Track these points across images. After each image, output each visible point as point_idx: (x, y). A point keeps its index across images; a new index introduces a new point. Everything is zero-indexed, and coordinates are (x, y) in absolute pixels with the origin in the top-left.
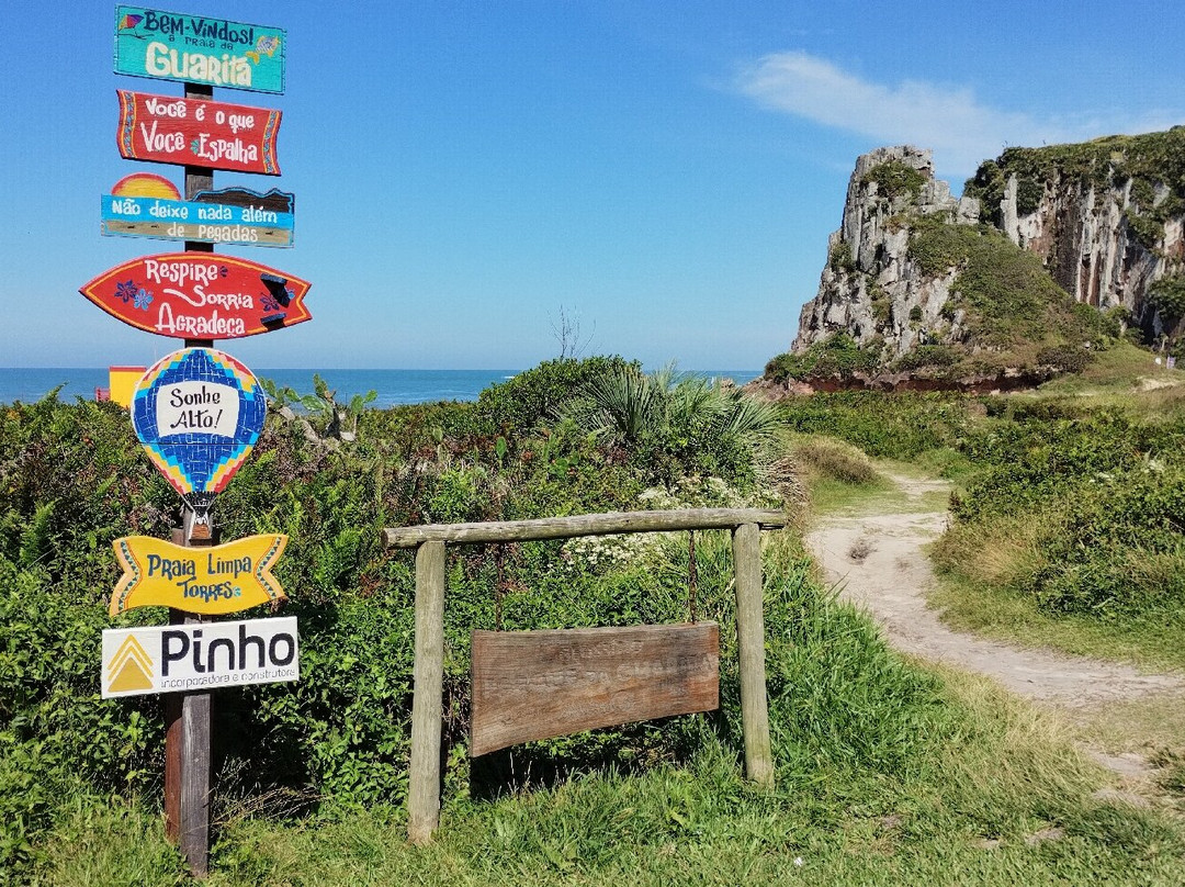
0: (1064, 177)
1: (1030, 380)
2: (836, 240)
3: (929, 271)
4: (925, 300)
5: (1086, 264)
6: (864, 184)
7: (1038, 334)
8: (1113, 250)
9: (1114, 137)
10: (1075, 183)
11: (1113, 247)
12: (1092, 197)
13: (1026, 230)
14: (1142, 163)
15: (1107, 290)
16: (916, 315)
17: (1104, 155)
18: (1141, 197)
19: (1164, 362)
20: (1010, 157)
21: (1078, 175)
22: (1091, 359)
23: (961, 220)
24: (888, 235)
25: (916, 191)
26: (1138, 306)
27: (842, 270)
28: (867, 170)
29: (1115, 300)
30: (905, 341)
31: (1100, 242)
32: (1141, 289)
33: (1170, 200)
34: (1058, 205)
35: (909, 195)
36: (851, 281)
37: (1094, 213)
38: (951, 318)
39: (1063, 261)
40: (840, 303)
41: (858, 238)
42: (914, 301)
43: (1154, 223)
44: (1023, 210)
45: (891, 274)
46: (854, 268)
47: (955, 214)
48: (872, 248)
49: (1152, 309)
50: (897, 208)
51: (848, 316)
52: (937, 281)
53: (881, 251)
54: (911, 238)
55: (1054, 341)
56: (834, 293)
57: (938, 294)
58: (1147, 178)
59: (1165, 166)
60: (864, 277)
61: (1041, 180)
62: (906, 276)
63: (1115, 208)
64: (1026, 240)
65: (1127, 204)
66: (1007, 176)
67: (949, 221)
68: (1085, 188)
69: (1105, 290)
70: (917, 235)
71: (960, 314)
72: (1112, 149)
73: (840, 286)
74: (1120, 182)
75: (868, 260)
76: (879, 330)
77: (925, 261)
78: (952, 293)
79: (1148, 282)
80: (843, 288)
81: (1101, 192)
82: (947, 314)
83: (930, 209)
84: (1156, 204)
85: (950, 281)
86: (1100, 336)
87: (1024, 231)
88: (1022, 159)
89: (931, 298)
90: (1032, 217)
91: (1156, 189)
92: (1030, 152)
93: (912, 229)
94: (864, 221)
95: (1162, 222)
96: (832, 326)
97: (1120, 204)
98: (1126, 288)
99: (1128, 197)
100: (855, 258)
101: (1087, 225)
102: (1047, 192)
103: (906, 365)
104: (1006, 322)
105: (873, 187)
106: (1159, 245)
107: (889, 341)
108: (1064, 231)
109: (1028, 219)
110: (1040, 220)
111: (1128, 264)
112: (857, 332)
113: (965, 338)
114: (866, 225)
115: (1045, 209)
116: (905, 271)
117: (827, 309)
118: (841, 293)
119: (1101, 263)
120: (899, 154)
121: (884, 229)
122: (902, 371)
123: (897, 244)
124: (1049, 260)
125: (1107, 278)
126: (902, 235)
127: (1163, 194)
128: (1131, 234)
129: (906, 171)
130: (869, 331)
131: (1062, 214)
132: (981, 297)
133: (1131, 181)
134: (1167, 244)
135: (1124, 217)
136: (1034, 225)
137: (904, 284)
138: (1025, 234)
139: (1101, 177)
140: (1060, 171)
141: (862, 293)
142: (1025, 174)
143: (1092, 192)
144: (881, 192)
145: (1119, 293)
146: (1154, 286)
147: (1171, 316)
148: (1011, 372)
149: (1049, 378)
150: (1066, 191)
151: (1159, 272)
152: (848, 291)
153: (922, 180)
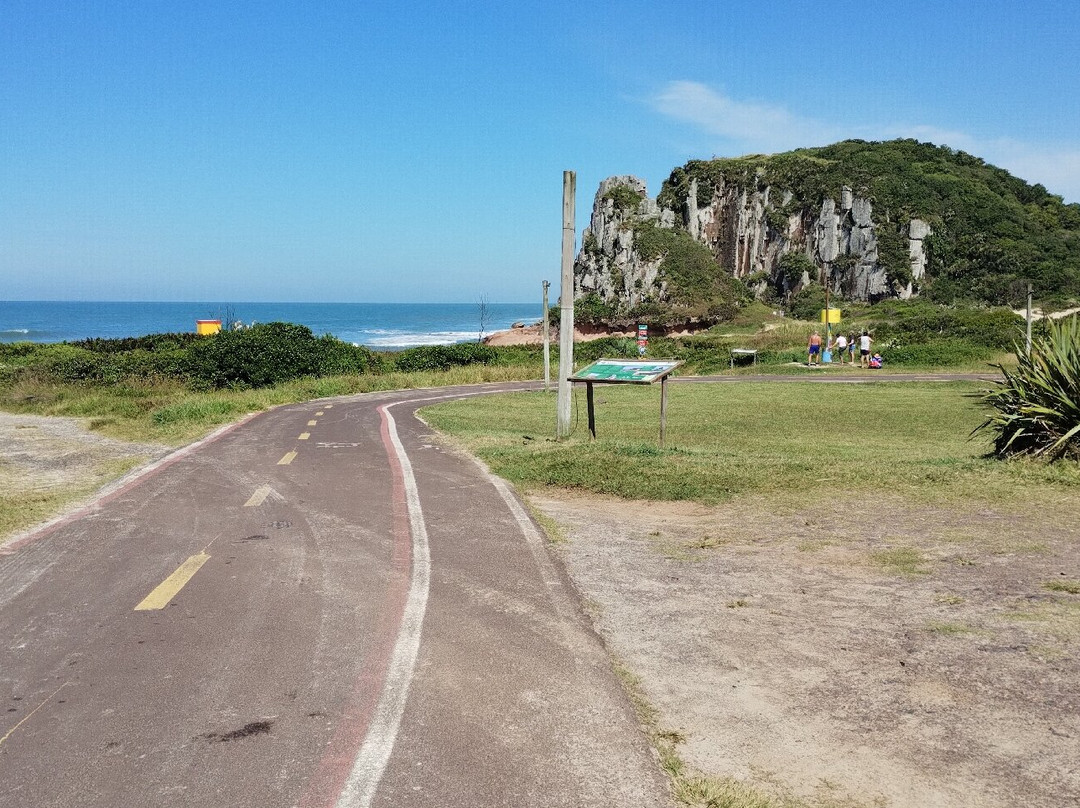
0: (727, 183)
1: (704, 325)
2: (587, 234)
3: (645, 258)
4: (644, 275)
5: (742, 242)
6: (605, 200)
7: (708, 297)
8: (758, 233)
9: (759, 156)
10: (735, 187)
11: (758, 231)
12: (745, 197)
13: (702, 218)
14: (775, 176)
15: (755, 260)
16: (638, 284)
17: (752, 169)
18: (776, 199)
19: (778, 313)
20: (692, 167)
21: (736, 182)
22: (738, 311)
23: (664, 225)
24: (621, 234)
25: (637, 205)
26: (774, 271)
27: (591, 254)
28: (607, 190)
29: (759, 267)
30: (631, 300)
31: (750, 227)
32: (775, 260)
33: (792, 202)
34: (723, 202)
35: (632, 208)
36: (597, 261)
37: (747, 208)
38: (660, 286)
39: (726, 239)
40: (590, 274)
41: (602, 233)
42: (637, 276)
43: (783, 217)
44: (701, 204)
45: (623, 258)
46: (599, 253)
47: (660, 220)
48: (611, 240)
49: (782, 274)
50: (626, 216)
51: (596, 283)
52: (650, 264)
53: (616, 243)
54: (634, 238)
55: (718, 301)
56: (587, 268)
57: (651, 272)
58: (779, 187)
59: (789, 179)
60: (605, 259)
61: (713, 184)
62: (631, 260)
63: (759, 205)
64: (703, 225)
65: (766, 203)
66: (691, 180)
67: (657, 225)
68: (741, 193)
69: (753, 261)
70: (638, 235)
71: (664, 284)
72: (757, 165)
73: (590, 264)
74: (762, 188)
75: (609, 249)
76: (616, 292)
77: (643, 250)
78: (660, 272)
79: (779, 256)
80: (592, 265)
81: (751, 194)
82: (657, 283)
83: (645, 218)
84: (784, 205)
85: (658, 263)
86: (743, 298)
87: (702, 219)
88: (699, 169)
89: (647, 273)
90: (708, 209)
91: (784, 194)
92: (704, 163)
93: (635, 231)
94: (605, 223)
95: (788, 217)
96: (585, 289)
97: (762, 202)
98: (767, 259)
99: (767, 198)
100: (600, 246)
101: (742, 216)
102: (716, 192)
103: (633, 314)
104: (691, 290)
105: (611, 202)
106: (785, 232)
107: (622, 299)
108: (728, 218)
109: (705, 210)
110: (712, 211)
111: (768, 242)
112: (603, 294)
113: (668, 299)
114: (607, 225)
115: (715, 204)
116: (631, 256)
117: (583, 278)
118: (592, 268)
119: (751, 242)
120: (625, 181)
121: (618, 230)
122: (630, 318)
123: (626, 239)
124: (718, 238)
125: (755, 252)
126: (630, 234)
127: (788, 197)
128: (769, 224)
129: (631, 193)
130: (610, 294)
131: (726, 207)
132: (676, 274)
133: (769, 188)
134: (791, 231)
135: (765, 212)
136: (708, 214)
137: (631, 265)
138: (702, 221)
139: (749, 185)
140: (725, 178)
141: (605, 269)
142: (703, 179)
143: (745, 193)
144: (616, 206)
145: (762, 262)
146: (783, 259)
147: (793, 279)
148: (694, 320)
149: (715, 322)
150: (728, 192)
151: (786, 250)
152: (596, 267)
153: (640, 199)
